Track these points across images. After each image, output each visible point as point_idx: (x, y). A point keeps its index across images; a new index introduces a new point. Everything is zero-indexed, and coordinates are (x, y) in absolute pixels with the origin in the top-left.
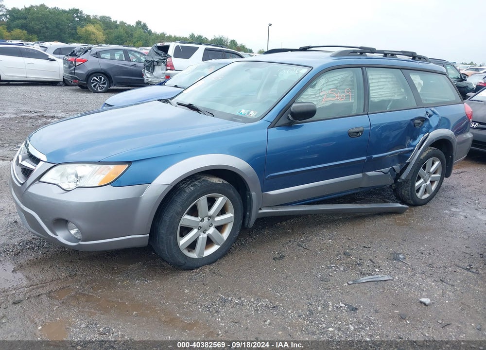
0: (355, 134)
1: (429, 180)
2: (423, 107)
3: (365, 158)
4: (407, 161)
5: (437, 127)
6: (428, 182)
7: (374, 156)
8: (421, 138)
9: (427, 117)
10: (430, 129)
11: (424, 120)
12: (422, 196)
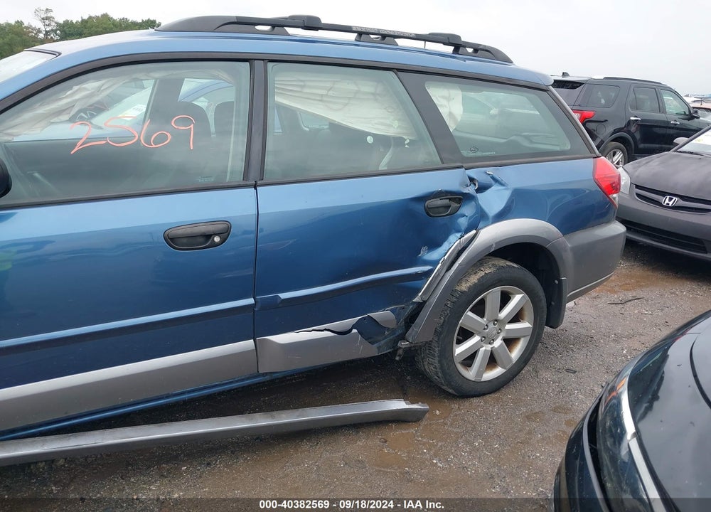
0: (201, 240)
1: (500, 338)
2: (461, 167)
3: (251, 301)
4: (416, 300)
5: (501, 216)
6: (498, 343)
7: (284, 296)
8: (454, 242)
9: (471, 190)
10: (480, 219)
11: (460, 198)
12: (480, 374)
